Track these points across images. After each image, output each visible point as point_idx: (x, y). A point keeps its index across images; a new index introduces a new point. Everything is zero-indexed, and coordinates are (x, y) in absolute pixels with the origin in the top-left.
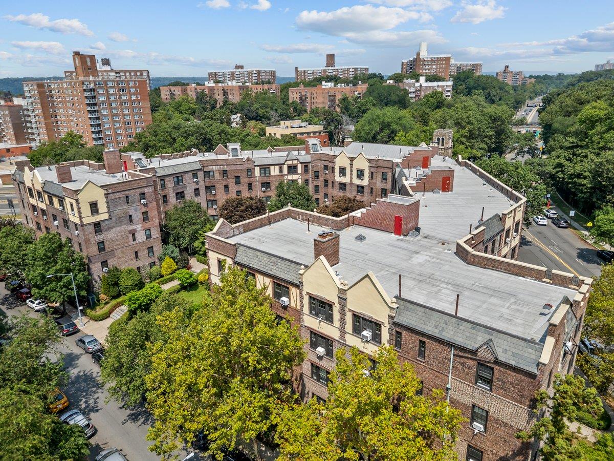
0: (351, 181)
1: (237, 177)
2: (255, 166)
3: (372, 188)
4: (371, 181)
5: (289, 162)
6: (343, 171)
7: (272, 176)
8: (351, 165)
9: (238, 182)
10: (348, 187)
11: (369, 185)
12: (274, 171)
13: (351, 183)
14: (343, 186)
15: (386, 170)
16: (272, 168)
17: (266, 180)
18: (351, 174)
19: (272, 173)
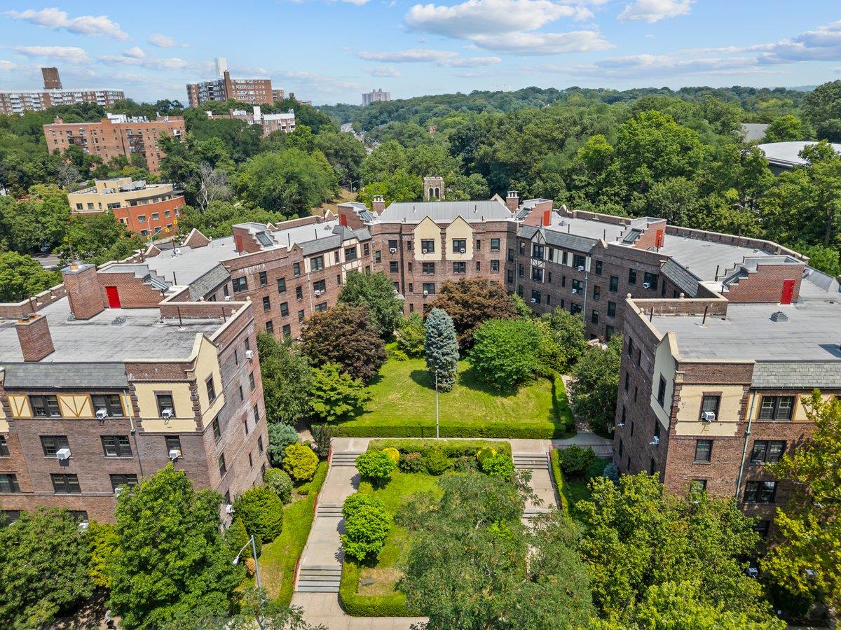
0: (444, 257)
1: (282, 280)
2: (305, 257)
3: (478, 263)
4: (476, 253)
5: (346, 243)
6: (428, 245)
7: (327, 268)
8: (443, 235)
9: (282, 289)
10: (437, 268)
11: (473, 259)
12: (329, 259)
13: (444, 260)
14: (429, 267)
15: (497, 236)
16: (326, 255)
17: (319, 277)
18: (444, 248)
19: (327, 265)
